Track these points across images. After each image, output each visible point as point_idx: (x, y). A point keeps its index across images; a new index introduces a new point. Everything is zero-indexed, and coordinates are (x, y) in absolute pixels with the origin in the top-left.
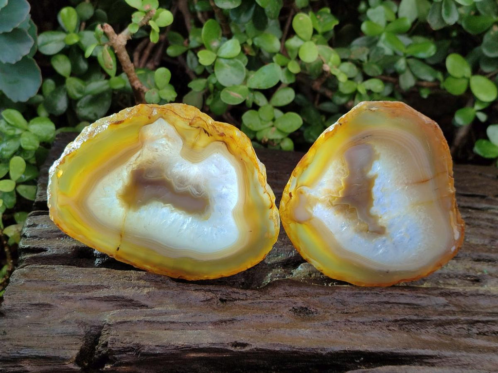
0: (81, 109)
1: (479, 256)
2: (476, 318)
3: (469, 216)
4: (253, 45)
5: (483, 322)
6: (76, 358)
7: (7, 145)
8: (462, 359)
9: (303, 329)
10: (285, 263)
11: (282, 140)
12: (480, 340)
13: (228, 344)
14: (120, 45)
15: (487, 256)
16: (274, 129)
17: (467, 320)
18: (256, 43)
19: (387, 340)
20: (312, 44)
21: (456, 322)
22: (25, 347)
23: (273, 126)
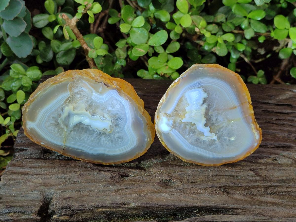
0: (58, 59)
1: (279, 144)
2: (269, 184)
3: (277, 118)
4: (154, 17)
5: (273, 186)
6: (38, 212)
7: (15, 84)
8: (257, 210)
9: (165, 193)
10: (162, 152)
11: (172, 73)
12: (269, 198)
13: (120, 203)
14: (73, 25)
15: (284, 144)
16: (167, 67)
17: (264, 186)
18: (156, 16)
19: (213, 199)
20: (188, 16)
21: (257, 187)
22: (11, 206)
23: (167, 65)
